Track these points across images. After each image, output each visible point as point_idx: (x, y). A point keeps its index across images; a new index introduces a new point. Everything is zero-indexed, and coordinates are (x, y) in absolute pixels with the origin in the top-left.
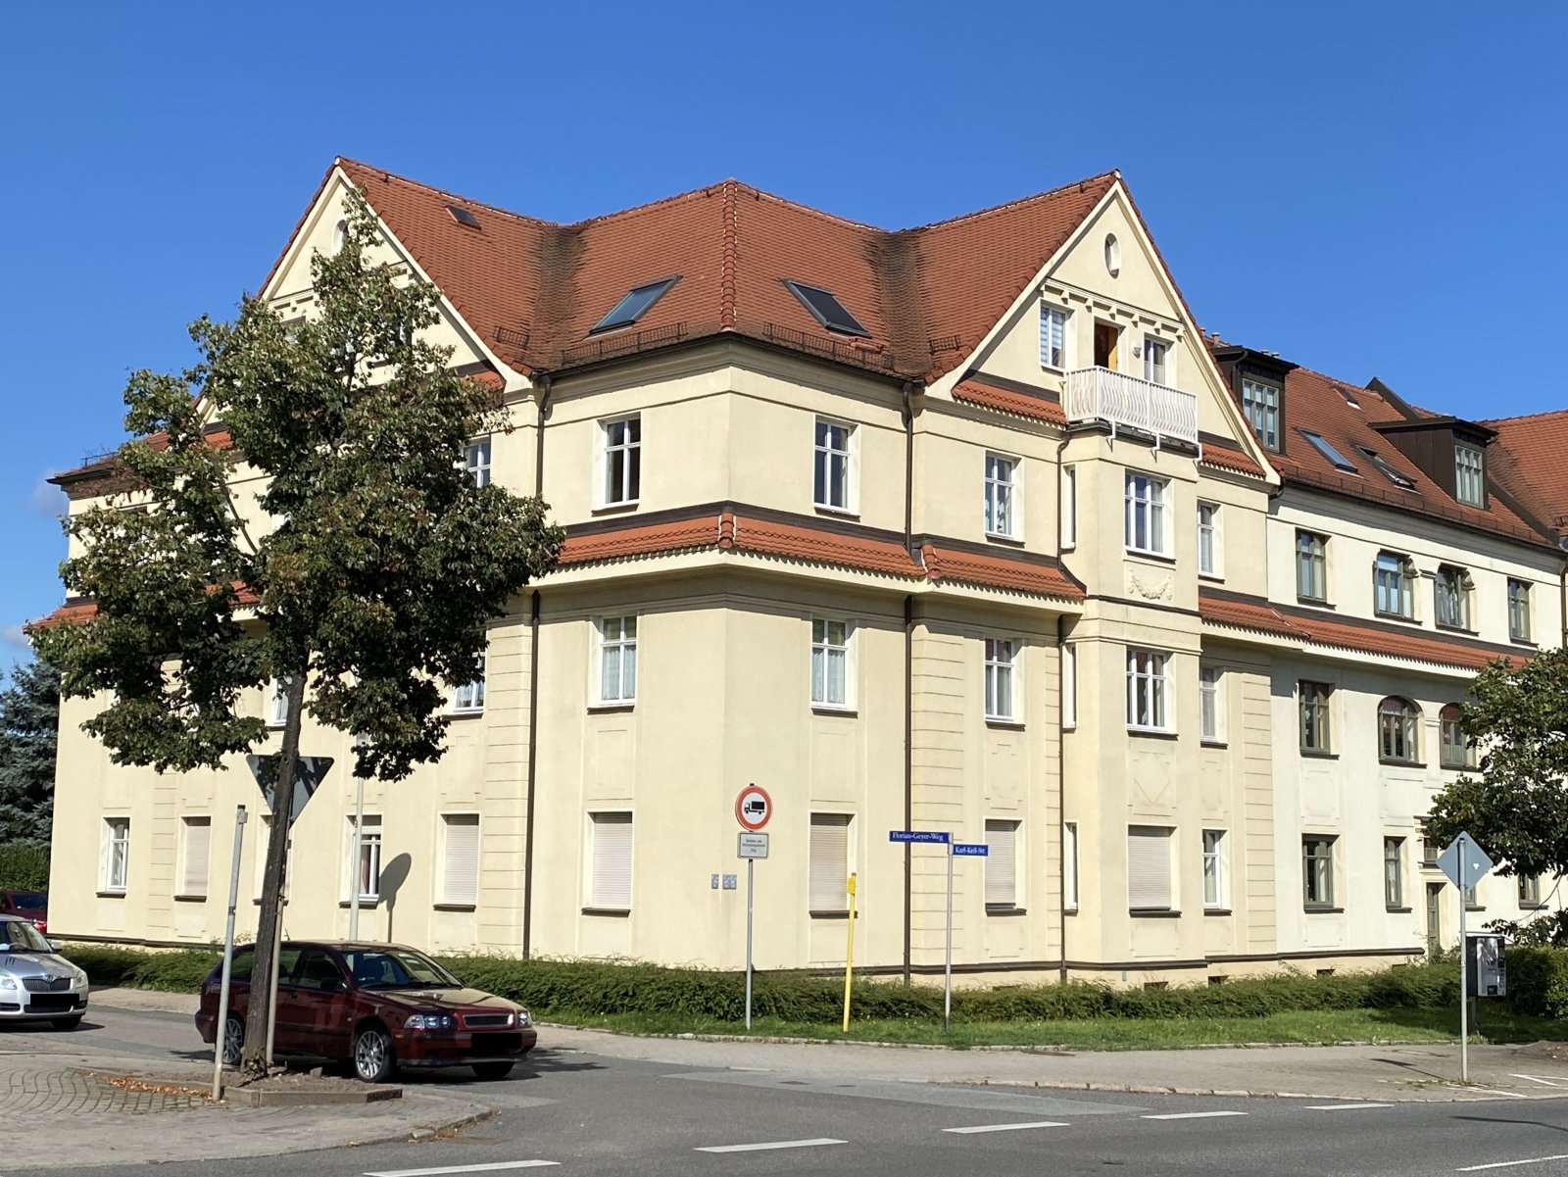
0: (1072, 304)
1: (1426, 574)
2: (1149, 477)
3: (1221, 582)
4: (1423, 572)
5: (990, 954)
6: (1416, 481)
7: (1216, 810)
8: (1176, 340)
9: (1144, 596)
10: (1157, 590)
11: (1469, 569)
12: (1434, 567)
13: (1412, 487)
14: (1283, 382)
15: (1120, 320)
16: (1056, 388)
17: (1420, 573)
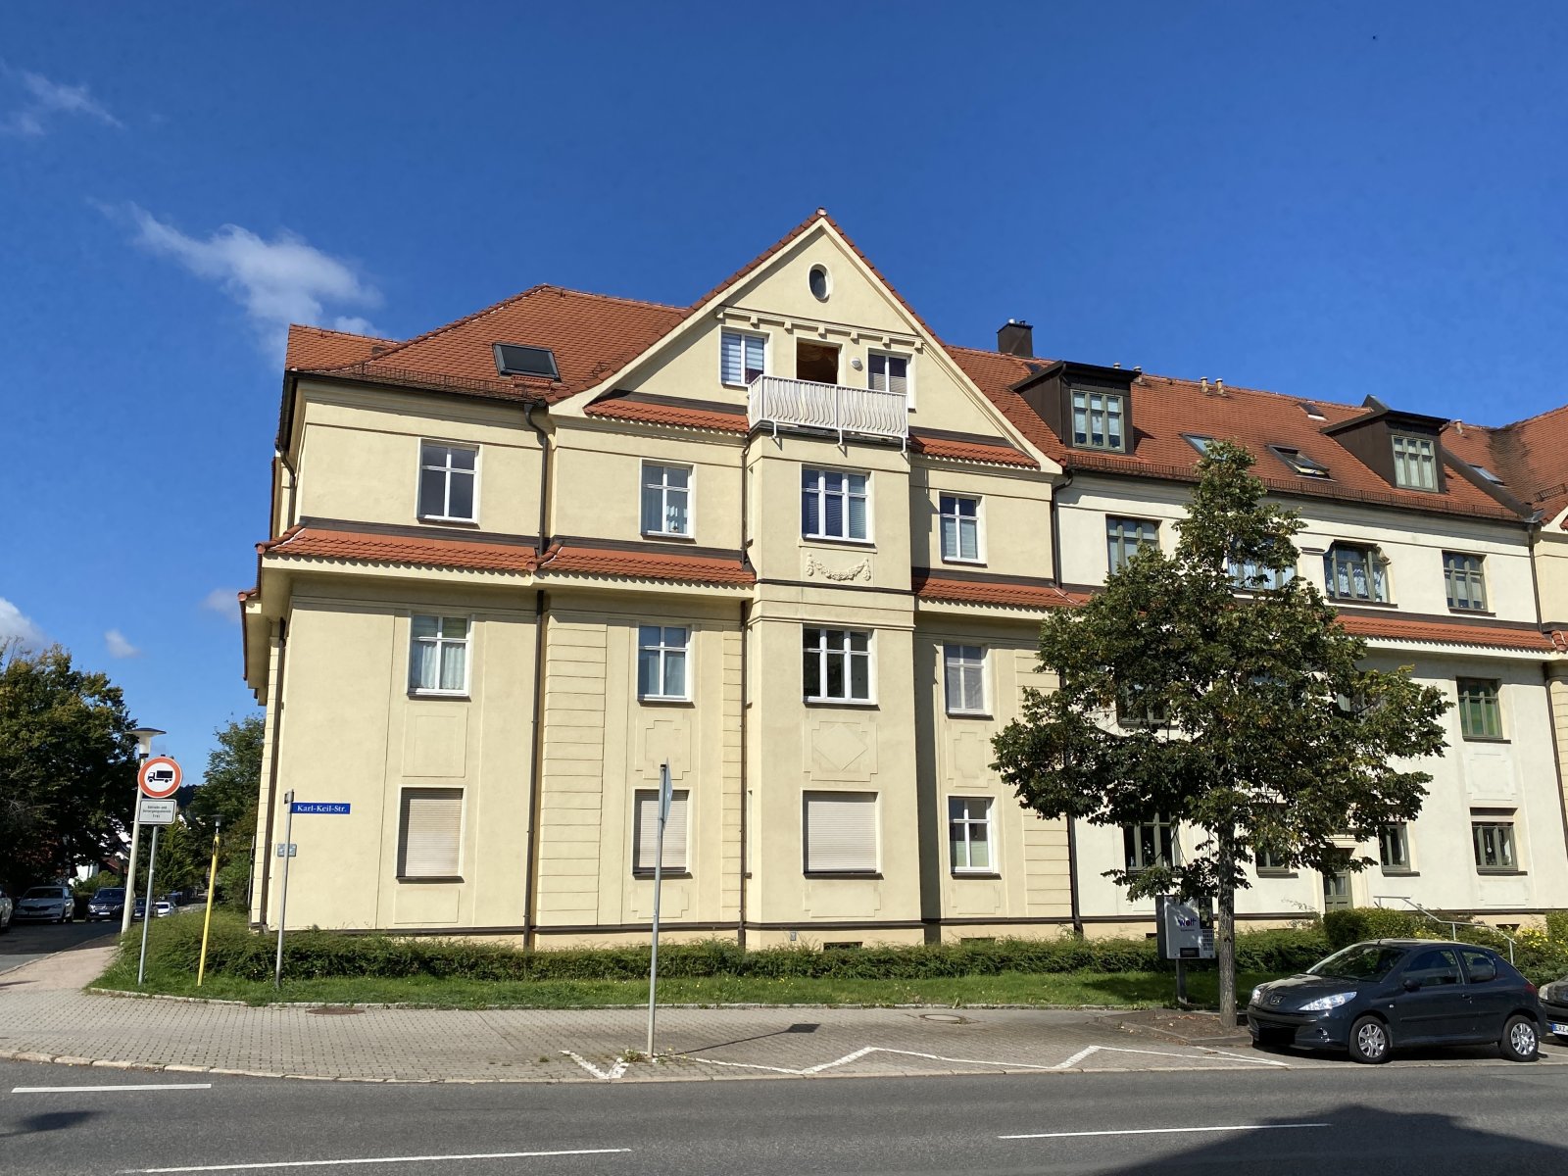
0: (764, 329)
1: (1311, 551)
2: (845, 471)
3: (984, 566)
4: (1304, 549)
5: (638, 915)
6: (1328, 470)
7: (978, 778)
8: (914, 353)
9: (829, 577)
10: (847, 571)
11: (1379, 544)
12: (1325, 544)
13: (1327, 476)
14: (1129, 390)
15: (832, 339)
16: (742, 402)
17: (1300, 551)
